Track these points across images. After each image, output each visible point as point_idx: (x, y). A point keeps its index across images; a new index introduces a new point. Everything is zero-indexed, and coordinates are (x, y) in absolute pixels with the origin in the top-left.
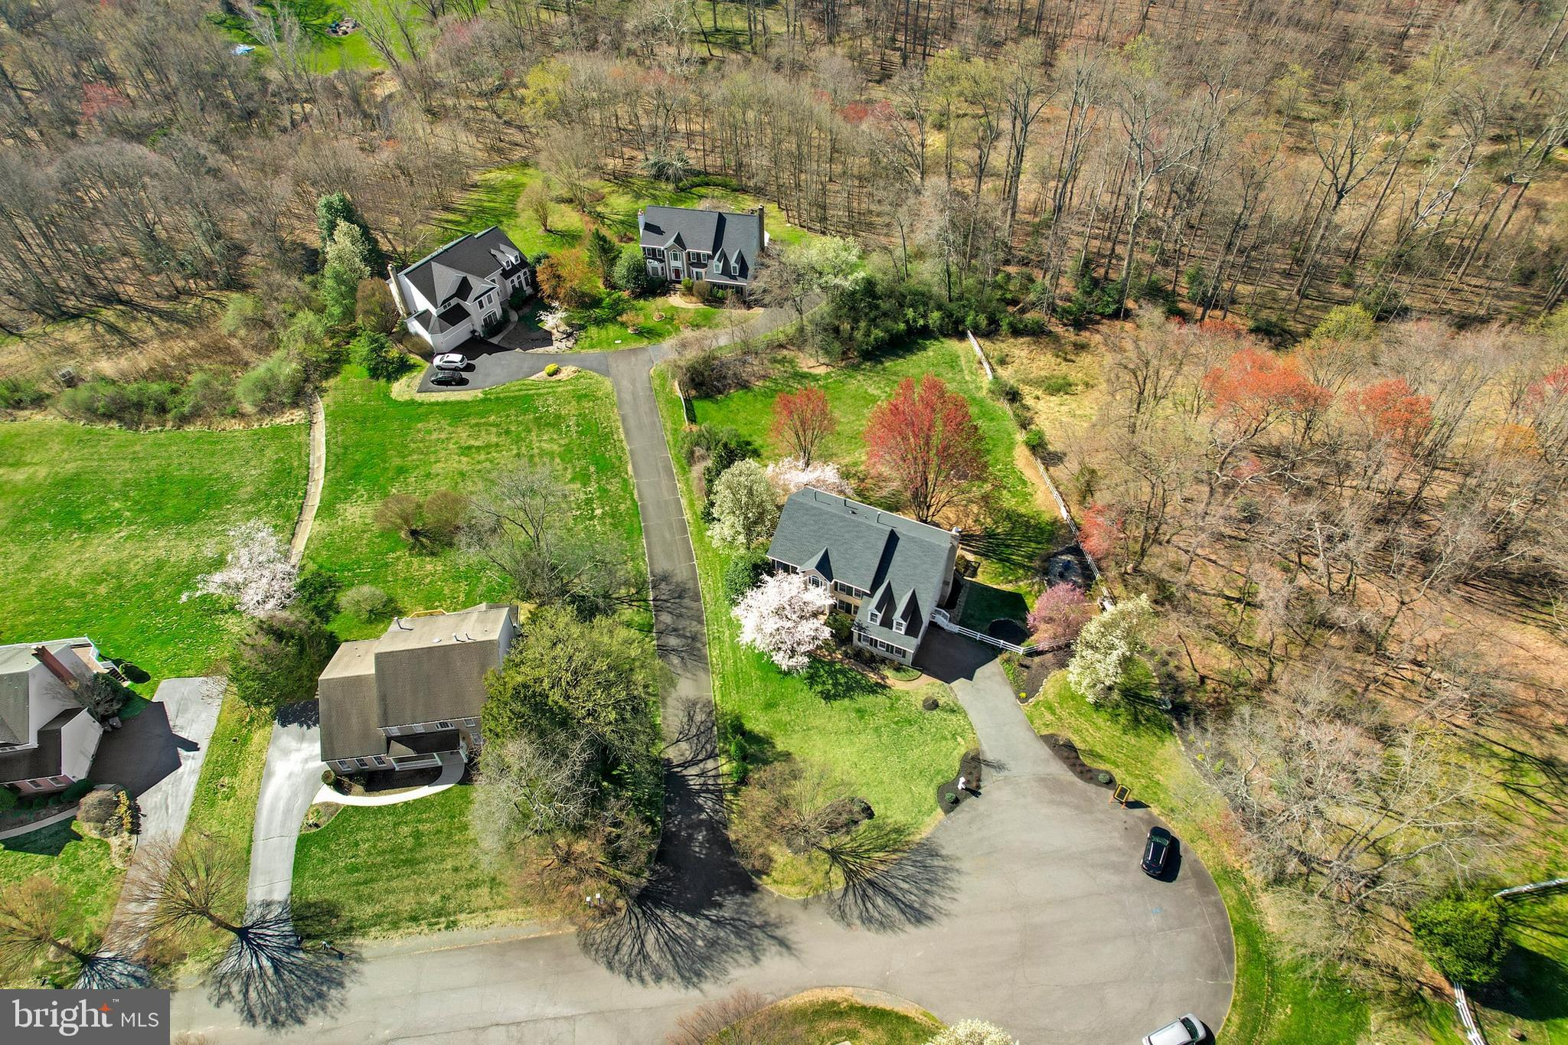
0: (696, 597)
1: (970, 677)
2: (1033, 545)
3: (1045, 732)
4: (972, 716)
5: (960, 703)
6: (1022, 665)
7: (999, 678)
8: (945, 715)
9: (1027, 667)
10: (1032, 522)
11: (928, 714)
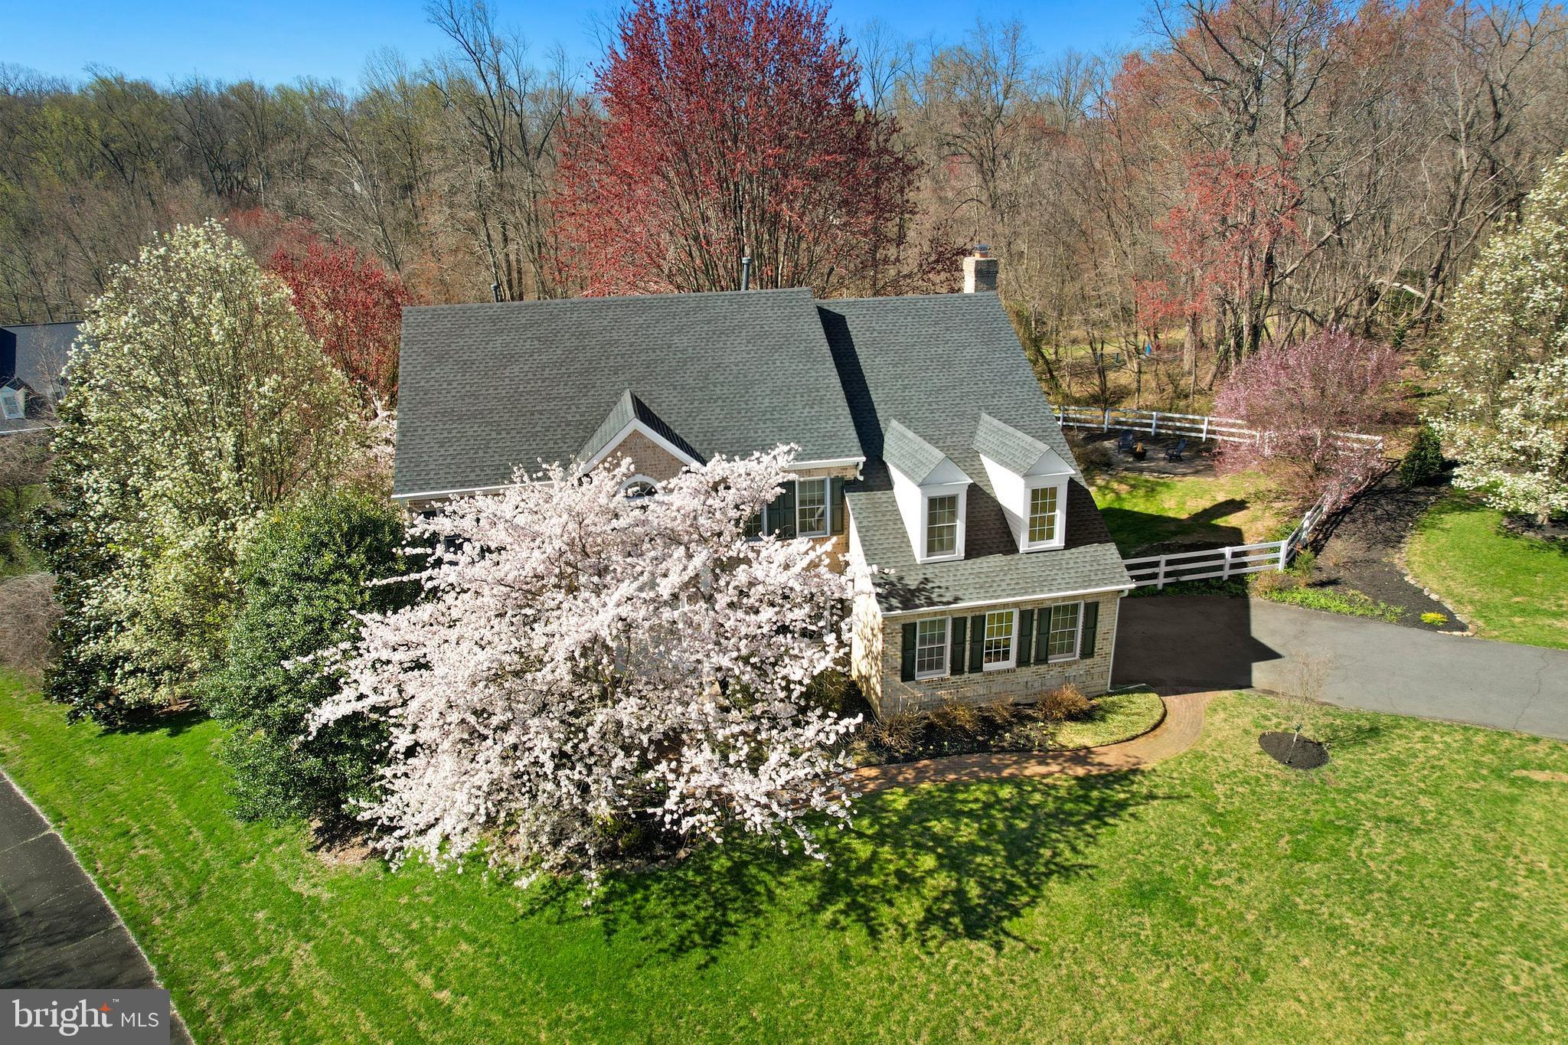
0: (85, 922)
1: (1266, 653)
7: (1322, 623)
8: (1377, 752)
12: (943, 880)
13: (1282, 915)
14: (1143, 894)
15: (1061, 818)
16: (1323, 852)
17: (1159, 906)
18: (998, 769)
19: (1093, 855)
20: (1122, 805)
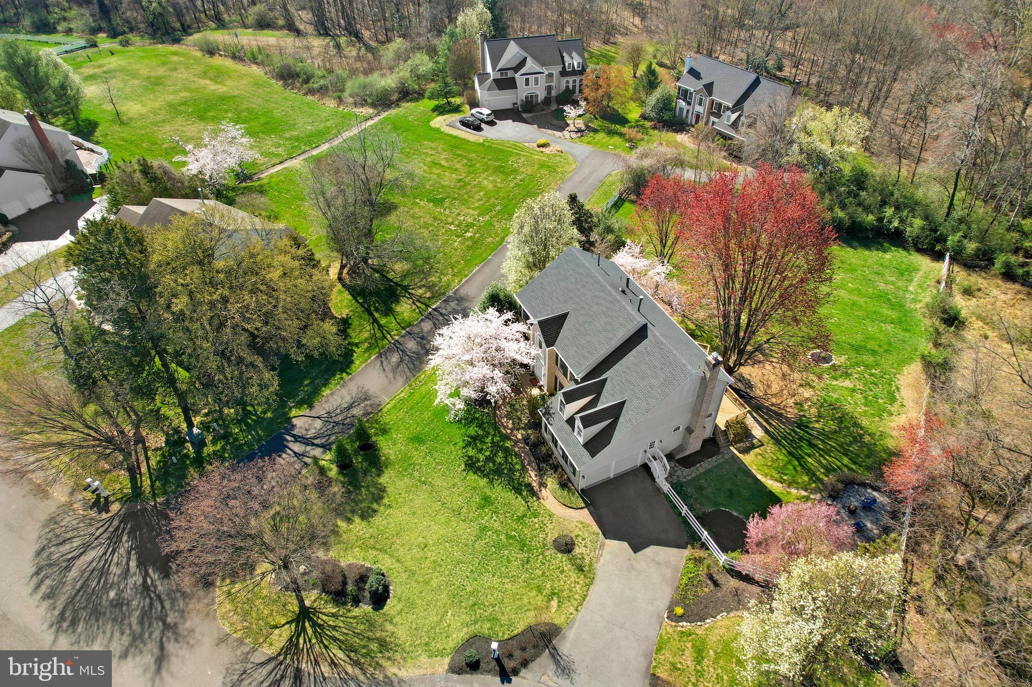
1: (636, 548)
2: (846, 460)
3: (662, 674)
4: (595, 589)
5: (599, 566)
6: (711, 577)
7: (669, 573)
8: (567, 567)
9: (716, 584)
10: (867, 439)
11: (551, 552)
14: (486, 499)
16: (511, 541)
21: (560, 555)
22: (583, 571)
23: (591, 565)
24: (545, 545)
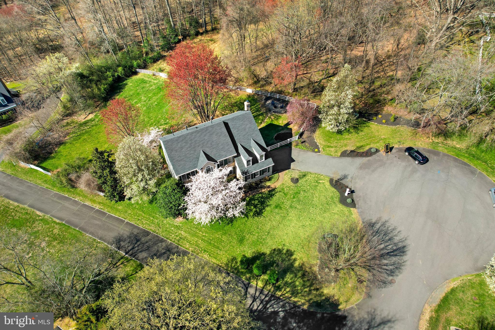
0: (147, 233)
1: (293, 161)
3: (339, 154)
4: (311, 171)
5: (302, 171)
6: (303, 142)
7: (301, 153)
8: (304, 179)
11: (299, 184)
12: (254, 210)
13: (291, 207)
14: (276, 207)
15: (267, 198)
16: (296, 197)
17: (278, 208)
18: (259, 191)
19: (271, 202)
20: (274, 194)
21: (300, 182)
22: (305, 175)
23: (302, 173)
24: (296, 186)
